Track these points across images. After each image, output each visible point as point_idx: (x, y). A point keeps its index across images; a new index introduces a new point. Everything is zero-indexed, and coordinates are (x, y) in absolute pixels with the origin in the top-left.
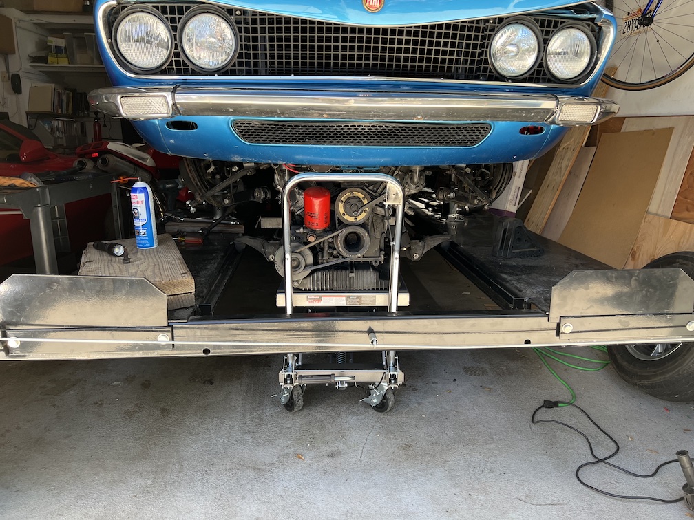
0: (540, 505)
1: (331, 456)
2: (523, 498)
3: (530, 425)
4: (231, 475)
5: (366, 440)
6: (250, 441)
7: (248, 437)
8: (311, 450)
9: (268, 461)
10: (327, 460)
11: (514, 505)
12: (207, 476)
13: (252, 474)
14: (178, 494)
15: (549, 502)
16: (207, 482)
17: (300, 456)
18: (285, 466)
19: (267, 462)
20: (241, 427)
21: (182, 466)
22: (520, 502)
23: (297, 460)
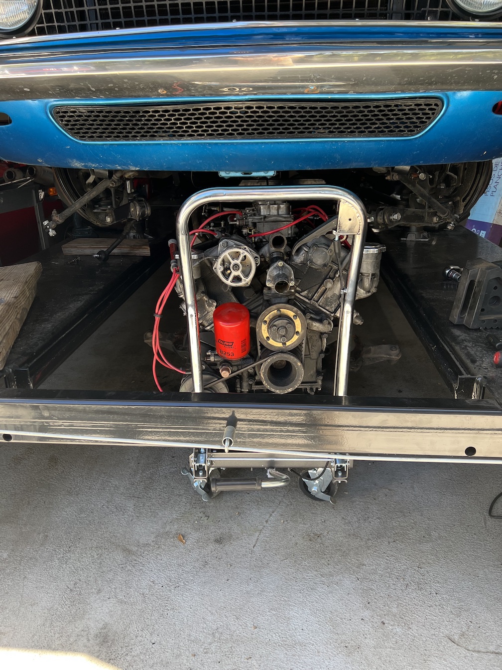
0: (479, 652)
1: (219, 541)
2: (456, 637)
3: (485, 519)
4: (96, 557)
5: (267, 521)
6: (131, 509)
7: (130, 505)
8: (197, 530)
9: (143, 540)
10: (211, 546)
11: (441, 648)
12: (68, 555)
13: (119, 557)
14: (30, 576)
15: (492, 648)
16: (66, 563)
17: (182, 537)
18: (161, 550)
19: (141, 541)
20: (128, 489)
21: (47, 536)
22: (451, 644)
23: (177, 542)
